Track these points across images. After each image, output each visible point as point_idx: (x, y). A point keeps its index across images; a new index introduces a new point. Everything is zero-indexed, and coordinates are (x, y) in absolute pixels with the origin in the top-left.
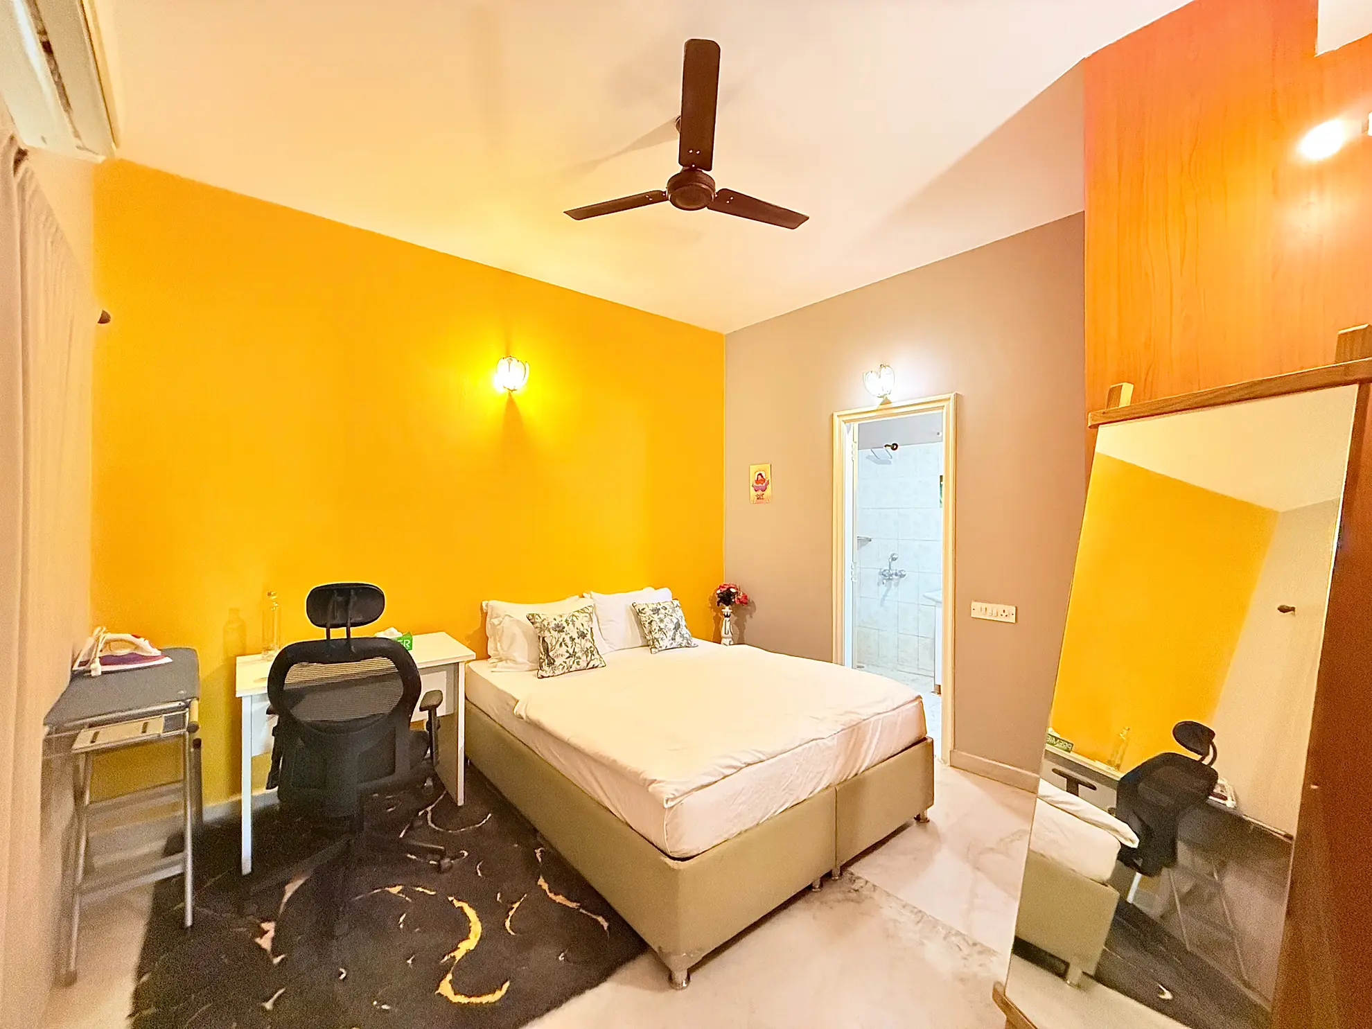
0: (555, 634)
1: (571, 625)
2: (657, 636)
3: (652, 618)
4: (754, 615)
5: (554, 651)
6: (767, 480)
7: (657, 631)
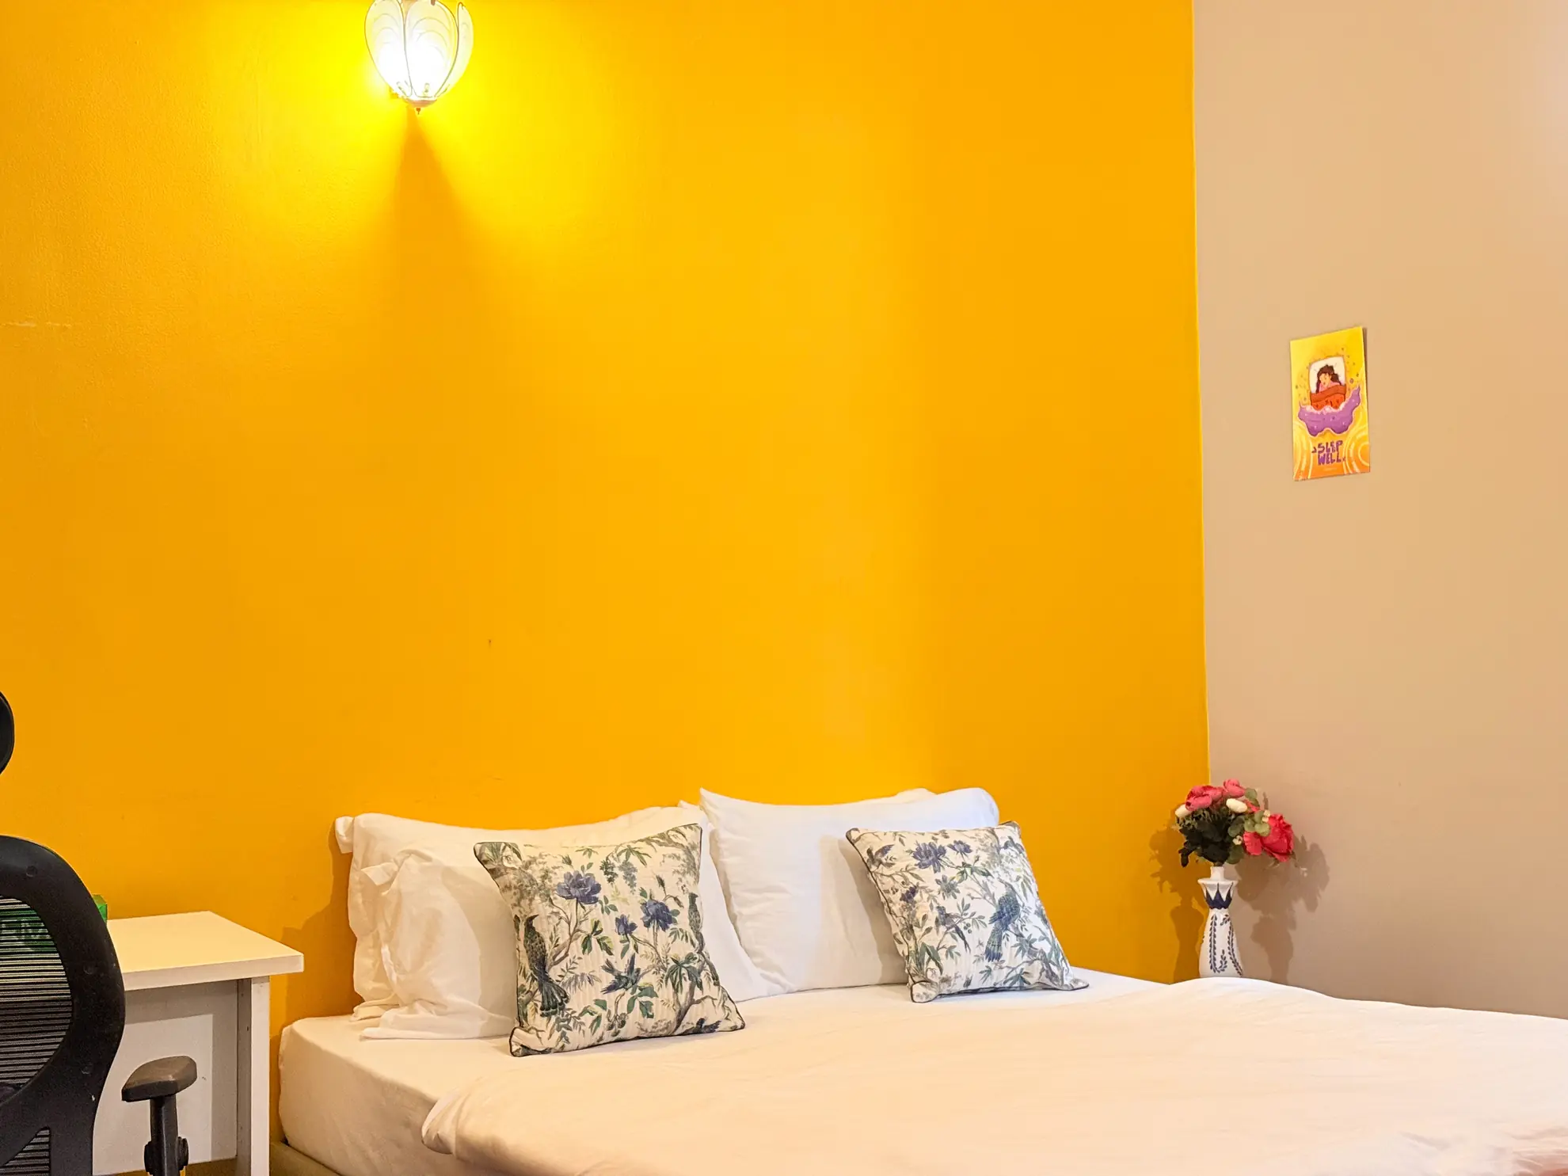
0: (569, 907)
1: (620, 881)
2: (931, 940)
3: (915, 881)
4: (1326, 896)
5: (563, 965)
6: (1352, 387)
7: (931, 923)
